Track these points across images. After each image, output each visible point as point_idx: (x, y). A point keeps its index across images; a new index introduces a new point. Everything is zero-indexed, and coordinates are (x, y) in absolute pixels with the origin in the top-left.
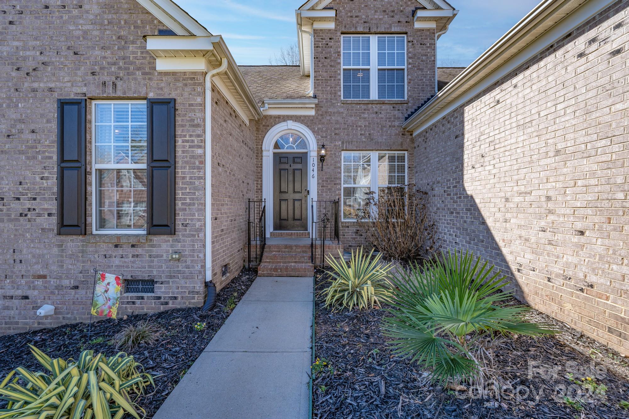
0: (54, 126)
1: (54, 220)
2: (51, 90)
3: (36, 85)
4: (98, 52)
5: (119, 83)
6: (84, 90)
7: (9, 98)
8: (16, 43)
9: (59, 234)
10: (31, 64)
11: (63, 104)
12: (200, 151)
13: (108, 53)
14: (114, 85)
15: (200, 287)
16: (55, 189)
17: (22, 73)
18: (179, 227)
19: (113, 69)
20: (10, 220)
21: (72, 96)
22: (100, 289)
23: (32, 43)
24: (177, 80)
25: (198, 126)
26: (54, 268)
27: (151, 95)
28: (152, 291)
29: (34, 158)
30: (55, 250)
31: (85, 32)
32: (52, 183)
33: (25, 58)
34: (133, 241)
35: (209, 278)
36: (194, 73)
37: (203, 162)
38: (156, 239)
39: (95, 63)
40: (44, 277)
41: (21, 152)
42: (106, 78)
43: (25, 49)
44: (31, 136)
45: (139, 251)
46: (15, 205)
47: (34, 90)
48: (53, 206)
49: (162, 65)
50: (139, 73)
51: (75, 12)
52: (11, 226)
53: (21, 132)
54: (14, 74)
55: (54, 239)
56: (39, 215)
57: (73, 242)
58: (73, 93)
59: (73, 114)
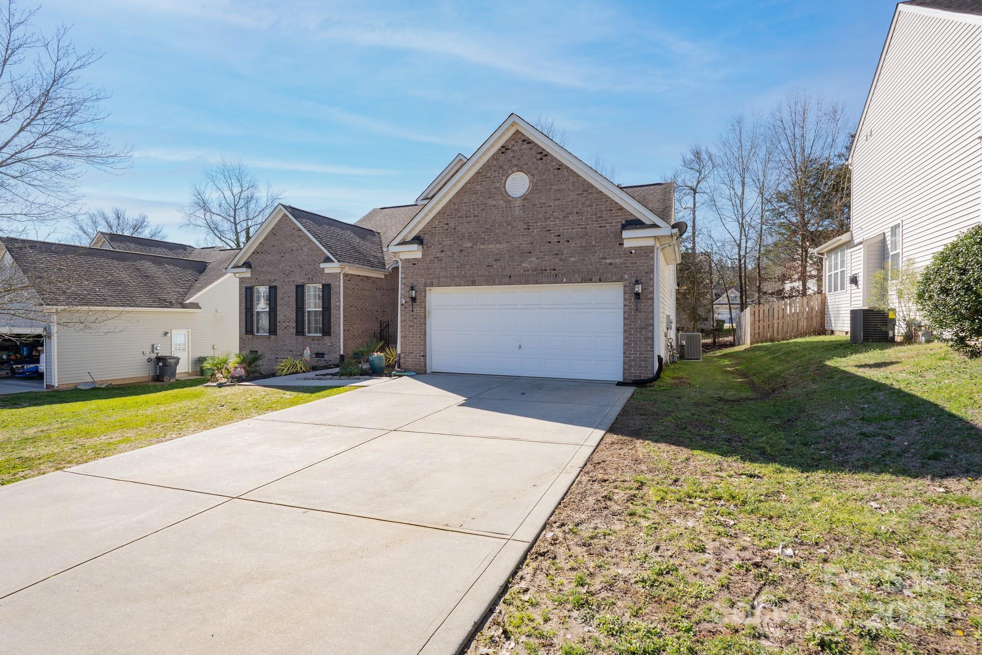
0: (294, 295)
1: (295, 330)
2: (294, 281)
3: (289, 280)
4: (307, 266)
5: (314, 278)
6: (303, 281)
7: (282, 285)
8: (284, 264)
9: (296, 335)
10: (288, 272)
11: (297, 286)
12: (338, 304)
13: (310, 267)
14: (312, 278)
15: (338, 357)
16: (295, 318)
17: (285, 275)
18: (332, 333)
20: (282, 330)
21: (299, 284)
23: (288, 264)
24: (331, 276)
25: (337, 294)
26: (295, 348)
27: (323, 282)
28: (324, 358)
29: (289, 307)
30: (295, 341)
31: (303, 259)
32: (294, 316)
33: (286, 270)
34: (318, 338)
35: (341, 353)
36: (336, 273)
37: (340, 308)
38: (325, 337)
39: (307, 271)
40: (292, 351)
41: (285, 305)
42: (310, 276)
43: (286, 266)
44: (288, 299)
45: (320, 342)
46: (283, 324)
47: (289, 282)
48: (294, 325)
49: (326, 271)
50: (319, 275)
51: (301, 252)
52: (283, 332)
53: (285, 297)
54: (283, 276)
55: (295, 337)
56: (290, 328)
57: (300, 338)
58: (300, 282)
59: (300, 290)
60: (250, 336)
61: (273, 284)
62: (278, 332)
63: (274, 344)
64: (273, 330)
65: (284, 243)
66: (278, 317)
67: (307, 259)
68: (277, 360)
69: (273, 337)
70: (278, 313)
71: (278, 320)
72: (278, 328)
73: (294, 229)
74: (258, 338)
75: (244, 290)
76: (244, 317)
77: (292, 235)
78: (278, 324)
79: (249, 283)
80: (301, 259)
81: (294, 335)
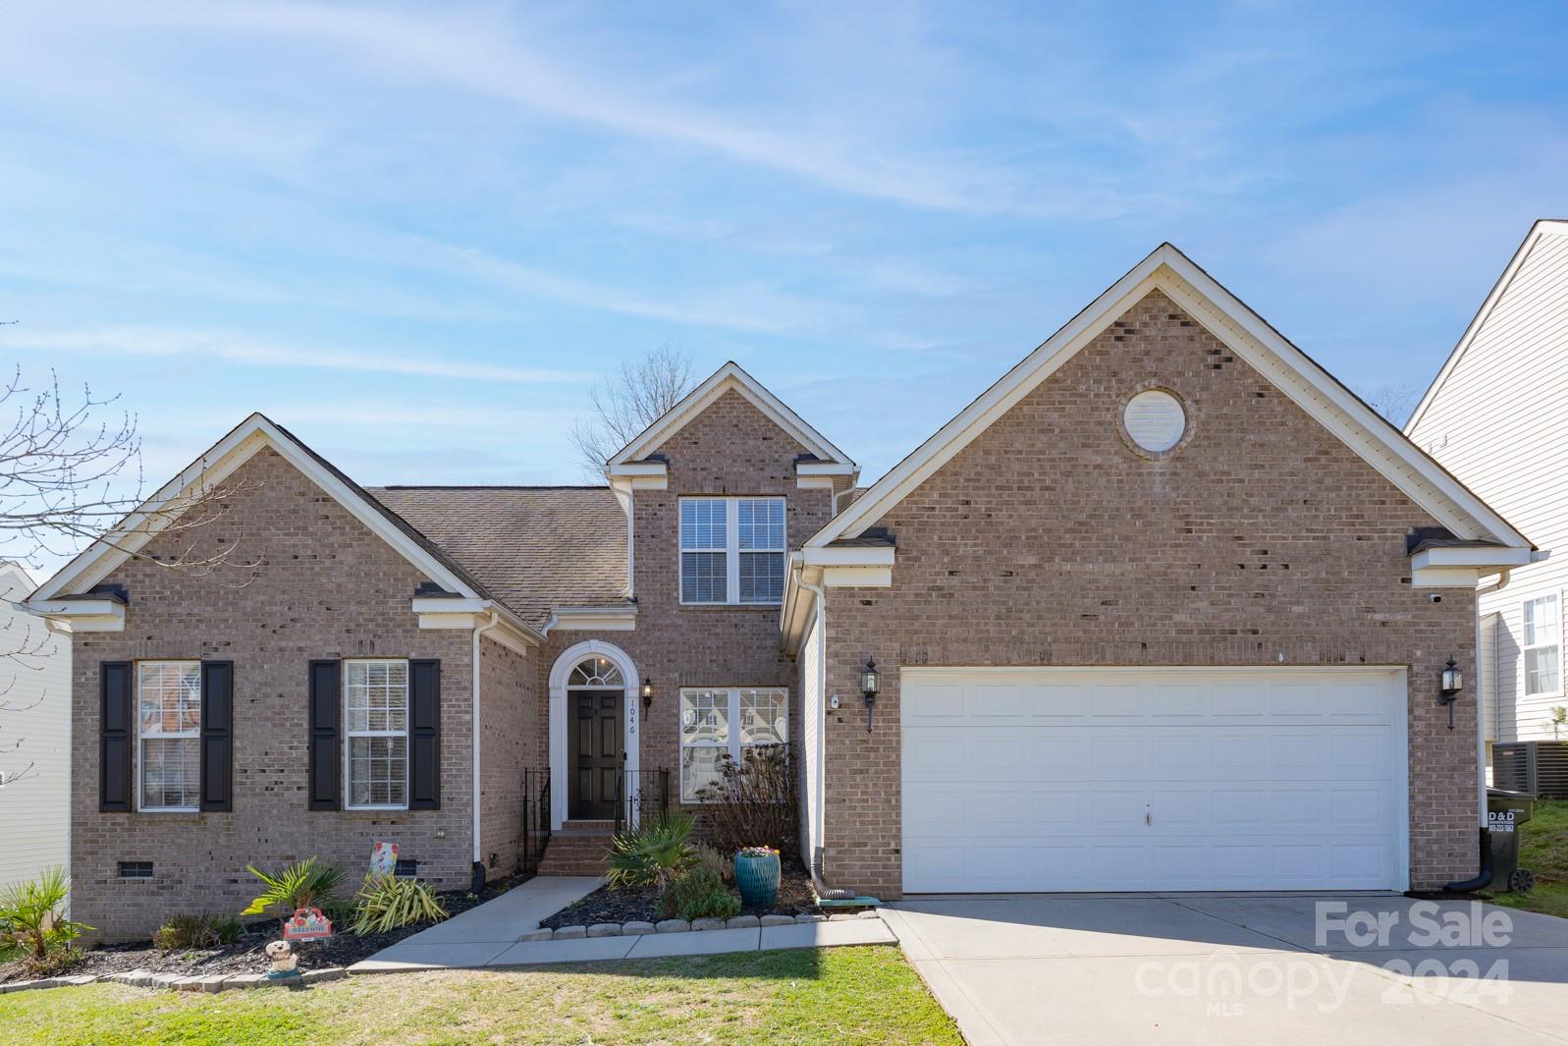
0: (305, 690)
1: (305, 794)
2: (300, 649)
3: (283, 644)
4: (353, 607)
5: (378, 643)
6: (338, 649)
7: (253, 658)
8: (261, 598)
9: (311, 809)
10: (278, 621)
11: (316, 666)
12: (467, 717)
13: (364, 610)
14: (372, 644)
15: (468, 868)
16: (306, 760)
17: (268, 631)
18: (444, 801)
19: (371, 626)
20: (253, 795)
21: (324, 657)
22: (375, 857)
23: (279, 597)
24: (442, 638)
25: (465, 689)
26: (304, 847)
27: (413, 655)
28: (414, 873)
29: (282, 725)
30: (306, 828)
31: (339, 586)
32: (302, 754)
33: (271, 614)
34: (393, 817)
35: (477, 859)
36: (461, 630)
37: (471, 729)
38: (419, 815)
39: (350, 620)
41: (267, 719)
42: (363, 637)
43: (272, 603)
44: (278, 701)
45: (400, 828)
46: (259, 777)
47: (281, 650)
48: (303, 779)
49: (424, 623)
50: (399, 631)
51: (328, 563)
52: (256, 801)
53: (266, 696)
54: (259, 631)
55: (307, 816)
56: (288, 789)
57: (325, 819)
58: (325, 653)
59: (324, 677)
60: (121, 817)
61: (215, 657)
62: (238, 802)
63: (222, 840)
64: (216, 792)
65: (265, 534)
66: (238, 755)
67: (351, 586)
68: (233, 887)
69: (215, 818)
70: (237, 744)
71: (236, 765)
72: (236, 790)
73: (302, 494)
74: (151, 823)
75: (93, 674)
76: (95, 756)
77: (294, 511)
78: (237, 778)
79: (114, 650)
80: (331, 586)
81: (303, 813)
